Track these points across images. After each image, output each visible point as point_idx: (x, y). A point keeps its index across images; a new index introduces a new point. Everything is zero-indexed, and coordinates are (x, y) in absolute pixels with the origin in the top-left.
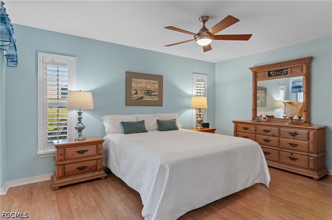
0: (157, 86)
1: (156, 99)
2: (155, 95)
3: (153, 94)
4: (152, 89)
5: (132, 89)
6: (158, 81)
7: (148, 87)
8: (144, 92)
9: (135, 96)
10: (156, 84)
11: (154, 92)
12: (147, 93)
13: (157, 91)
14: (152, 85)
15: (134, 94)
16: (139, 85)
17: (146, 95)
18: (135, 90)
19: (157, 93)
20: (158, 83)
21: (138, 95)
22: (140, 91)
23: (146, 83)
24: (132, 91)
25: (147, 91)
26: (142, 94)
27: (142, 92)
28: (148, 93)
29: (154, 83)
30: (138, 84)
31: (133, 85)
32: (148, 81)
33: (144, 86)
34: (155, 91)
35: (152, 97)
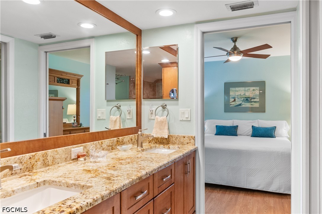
0: (257, 92)
1: (257, 105)
2: (255, 102)
3: (252, 100)
4: (252, 96)
5: (230, 97)
6: (258, 88)
7: (248, 94)
8: (243, 99)
9: (233, 104)
10: (257, 90)
11: (254, 98)
12: (245, 100)
13: (258, 98)
14: (251, 92)
15: (232, 102)
16: (237, 94)
17: (245, 102)
18: (233, 98)
19: (257, 99)
20: (258, 89)
21: (236, 103)
22: (239, 98)
23: (245, 91)
24: (230, 99)
25: (245, 98)
26: (240, 102)
27: (241, 99)
28: (247, 100)
29: (254, 90)
30: (237, 92)
31: (232, 93)
32: (247, 88)
33: (242, 94)
34: (256, 97)
35: (252, 103)
